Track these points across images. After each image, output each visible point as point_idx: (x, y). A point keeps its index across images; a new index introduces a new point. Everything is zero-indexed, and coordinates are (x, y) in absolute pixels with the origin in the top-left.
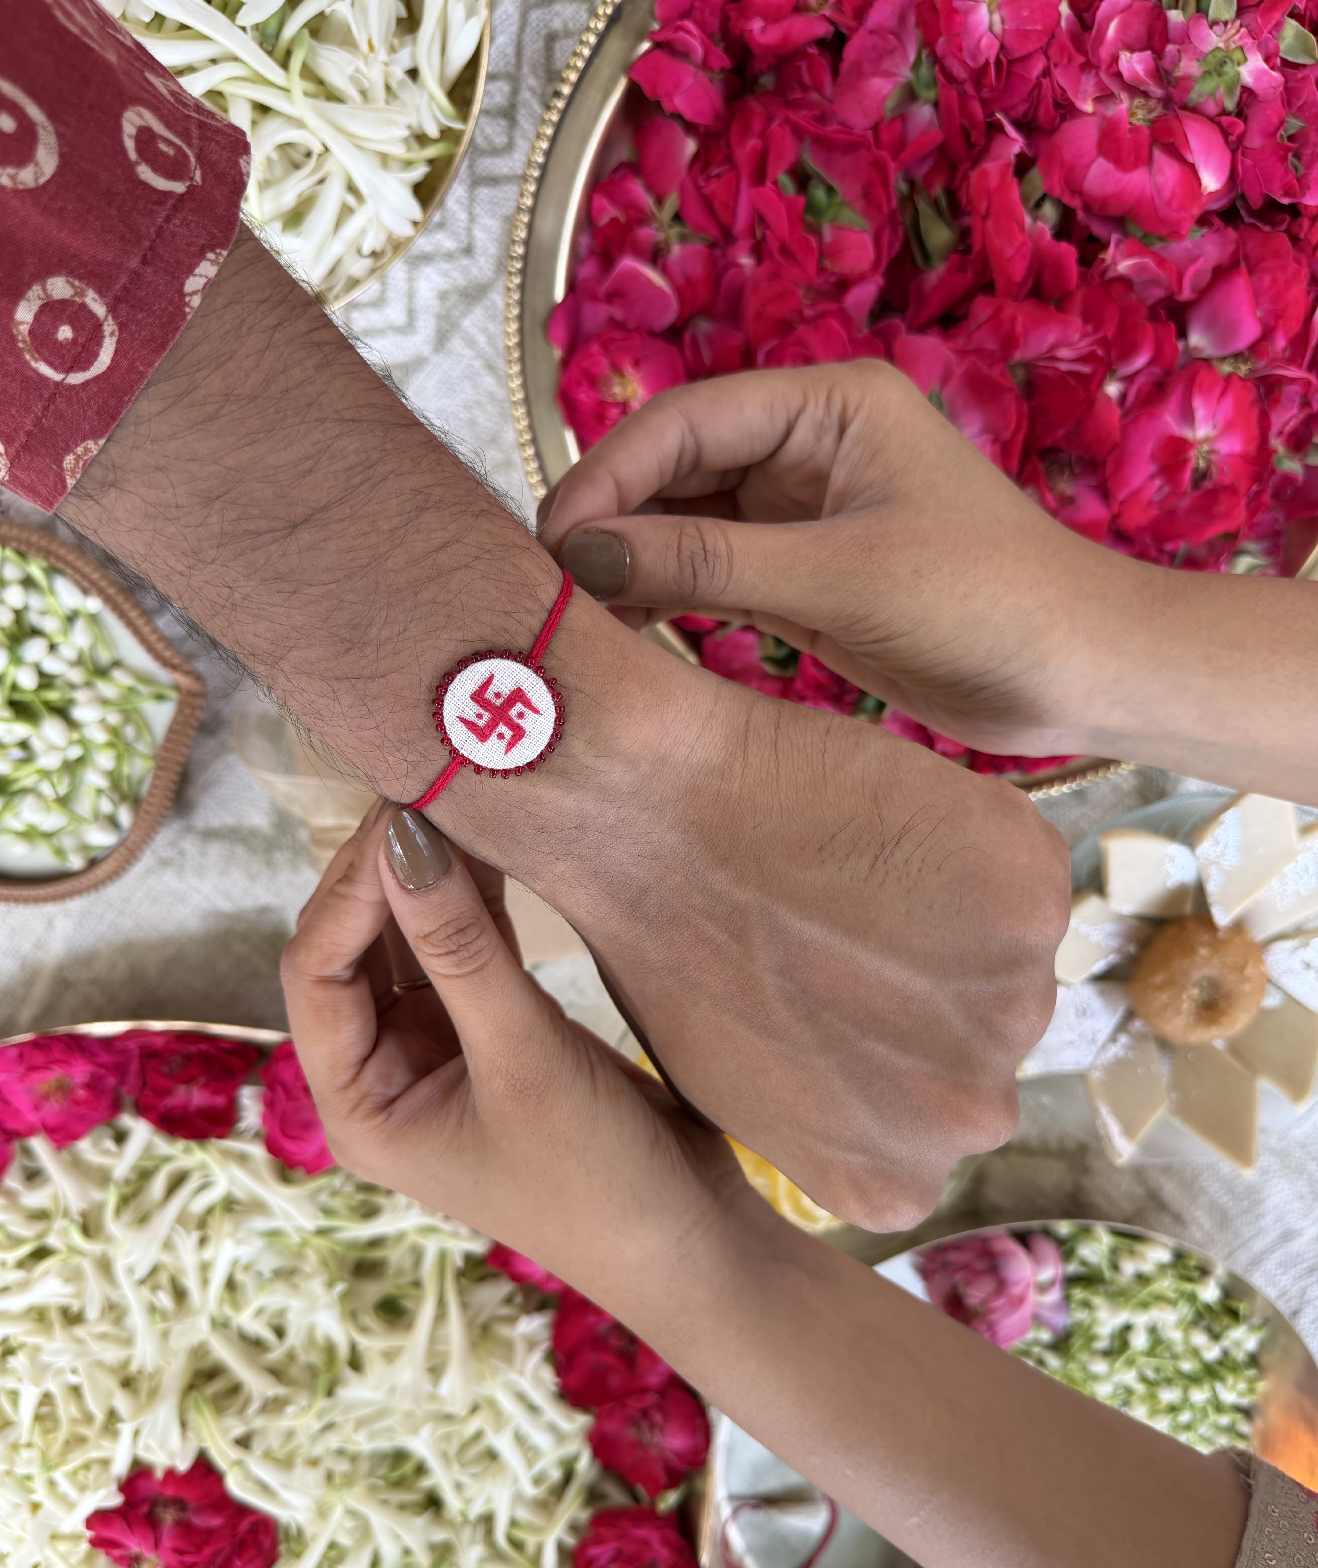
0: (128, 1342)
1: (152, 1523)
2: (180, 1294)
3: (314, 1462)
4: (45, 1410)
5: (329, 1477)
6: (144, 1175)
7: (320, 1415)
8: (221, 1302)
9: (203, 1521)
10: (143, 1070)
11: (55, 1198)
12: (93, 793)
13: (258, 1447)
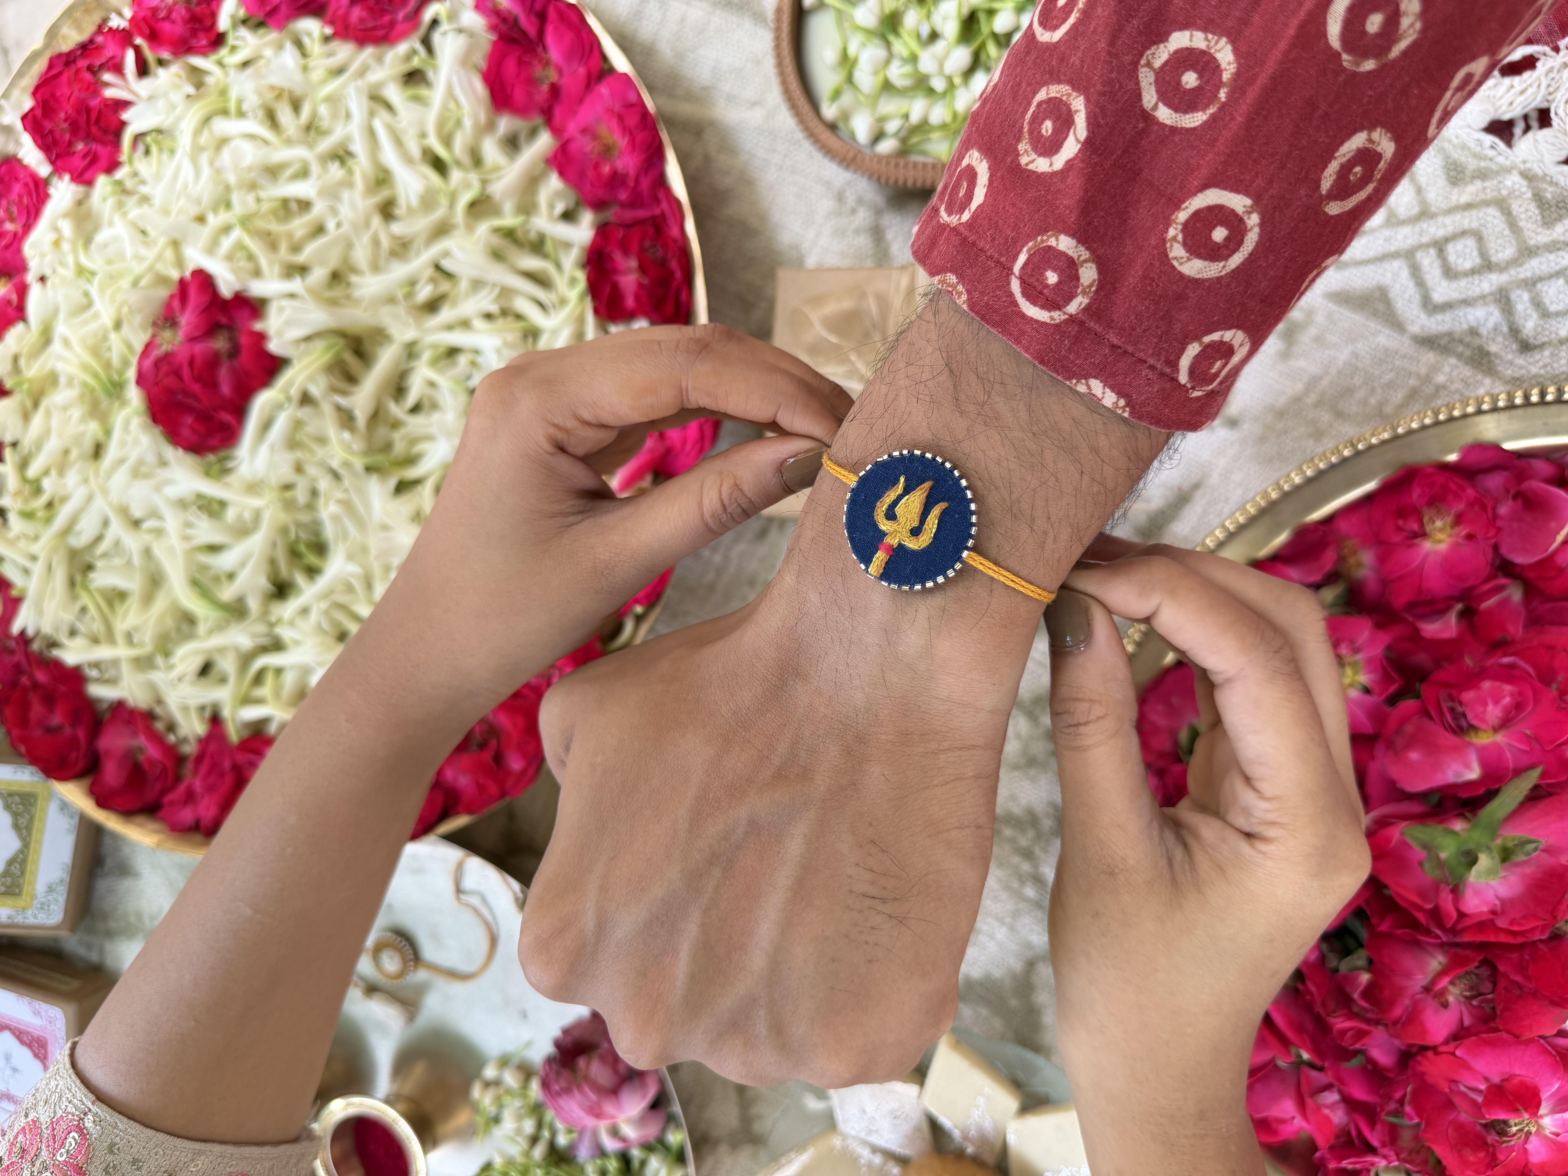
0: (376, 268)
1: (211, 329)
2: (432, 306)
3: (299, 469)
4: (294, 206)
5: (288, 487)
6: (538, 246)
7: (346, 464)
8: (434, 346)
9: (224, 375)
10: (639, 222)
11: (497, 169)
12: (904, 110)
13: (304, 413)
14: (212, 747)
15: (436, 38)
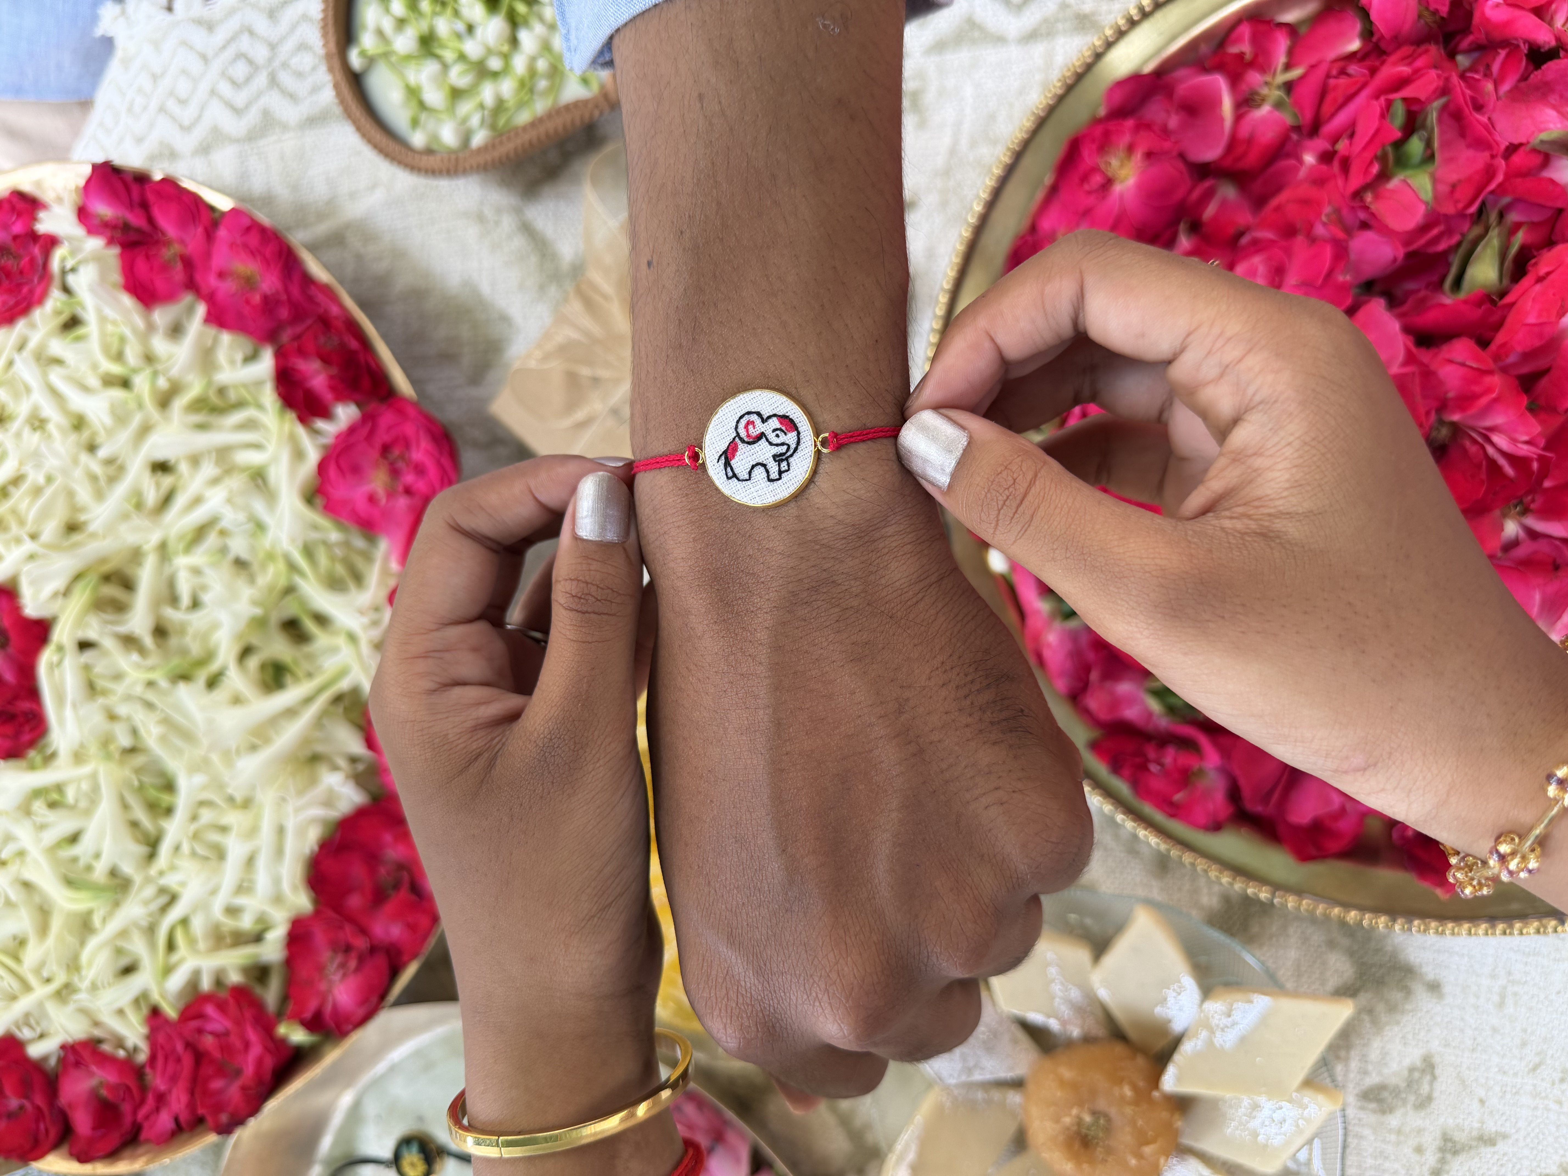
0: (100, 495)
2: (165, 502)
3: (111, 716)
5: (108, 738)
8: (184, 535)
12: (477, 104)
13: (88, 656)
14: (161, 1038)
15: (71, 279)
